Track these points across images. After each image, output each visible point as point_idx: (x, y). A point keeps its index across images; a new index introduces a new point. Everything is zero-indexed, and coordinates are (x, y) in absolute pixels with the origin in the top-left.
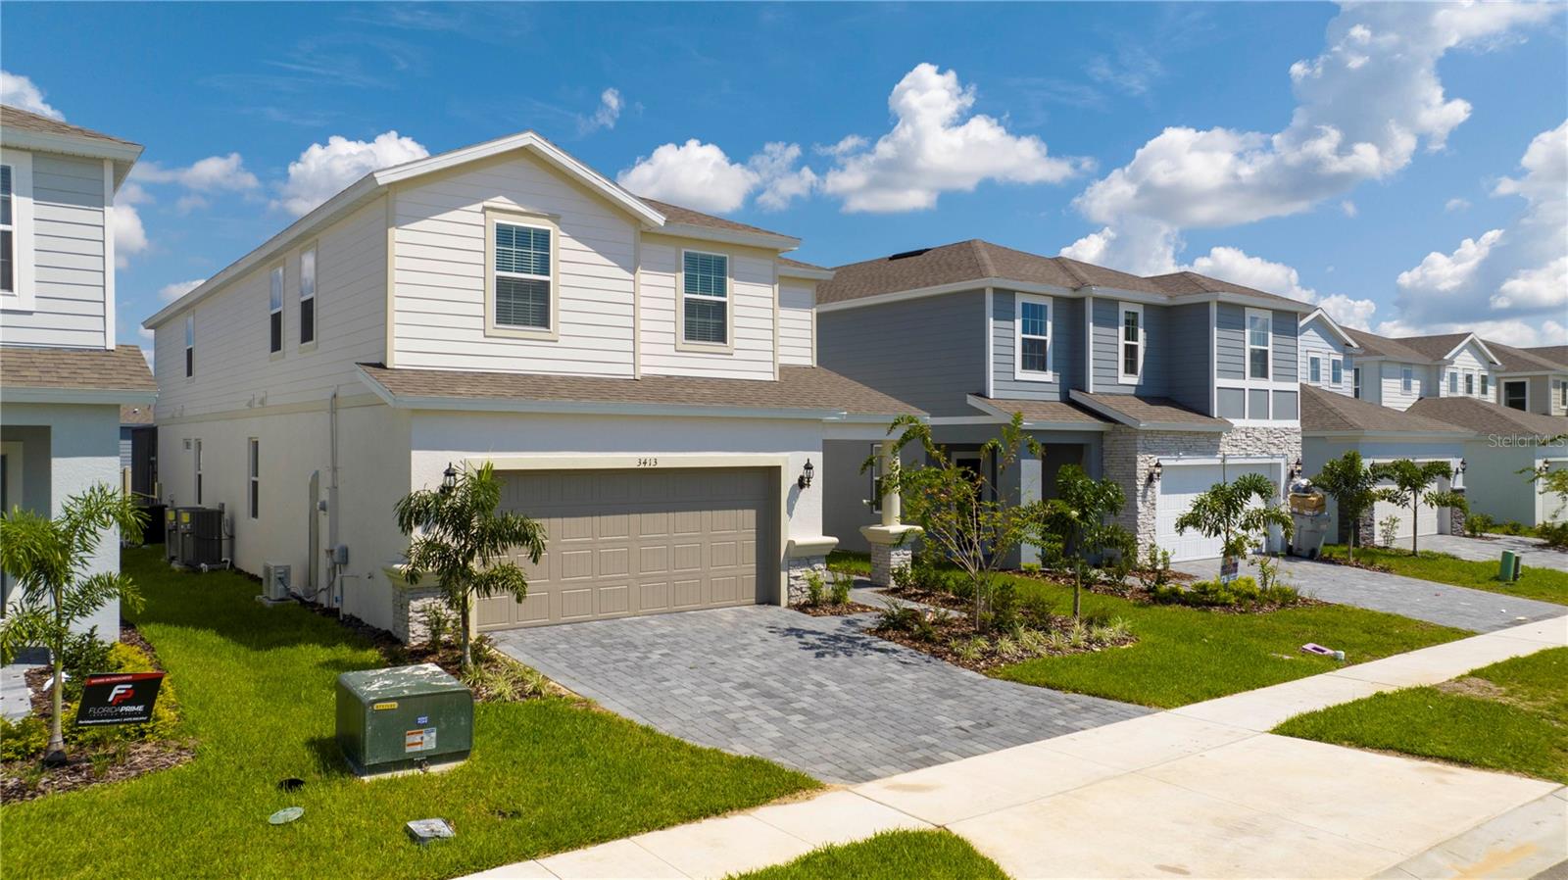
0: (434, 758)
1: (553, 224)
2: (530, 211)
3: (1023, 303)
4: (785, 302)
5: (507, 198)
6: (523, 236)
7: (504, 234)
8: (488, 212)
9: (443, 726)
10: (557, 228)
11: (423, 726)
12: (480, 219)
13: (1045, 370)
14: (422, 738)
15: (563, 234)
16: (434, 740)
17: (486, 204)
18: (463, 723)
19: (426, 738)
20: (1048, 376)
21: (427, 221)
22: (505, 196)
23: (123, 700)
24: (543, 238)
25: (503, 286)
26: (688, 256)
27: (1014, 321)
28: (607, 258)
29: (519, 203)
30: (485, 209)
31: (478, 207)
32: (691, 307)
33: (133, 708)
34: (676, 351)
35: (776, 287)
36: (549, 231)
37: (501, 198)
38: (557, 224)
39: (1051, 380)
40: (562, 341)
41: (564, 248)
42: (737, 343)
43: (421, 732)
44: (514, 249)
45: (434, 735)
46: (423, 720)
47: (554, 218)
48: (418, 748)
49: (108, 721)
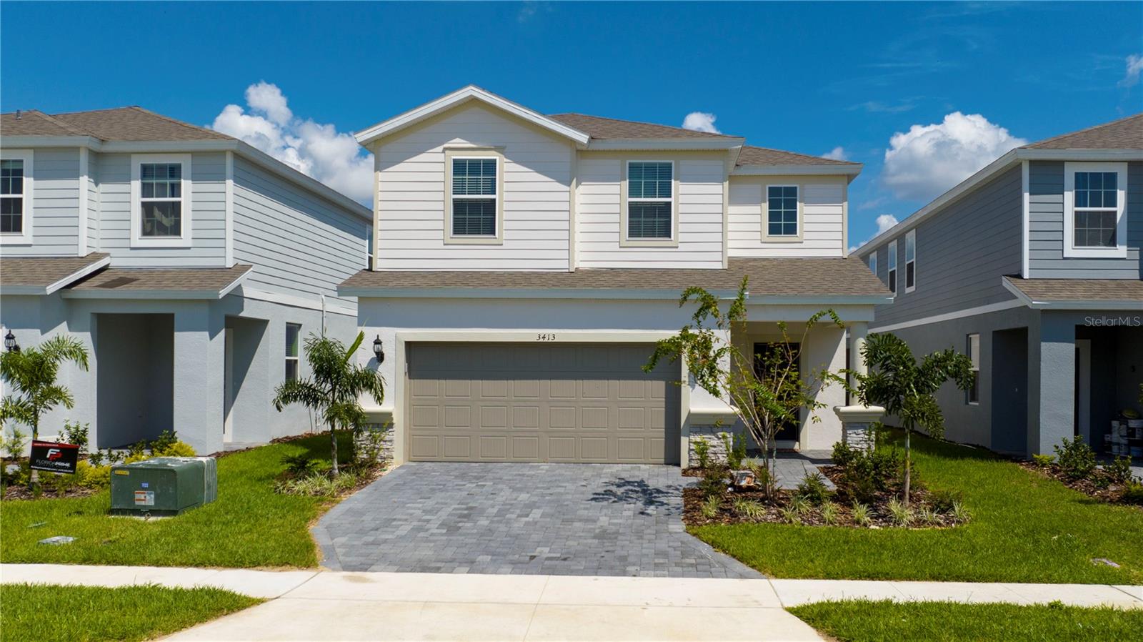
0: (153, 512)
1: (500, 154)
2: (480, 146)
3: (1077, 174)
4: (734, 199)
5: (463, 139)
6: (475, 166)
7: (459, 167)
8: (447, 152)
9: (159, 491)
10: (502, 156)
11: (145, 489)
12: (441, 157)
13: (1114, 245)
14: (145, 497)
15: (508, 160)
16: (153, 499)
17: (446, 145)
18: (170, 491)
19: (148, 497)
20: (1121, 251)
21: (402, 164)
22: (460, 138)
23: (54, 458)
24: (490, 166)
25: (459, 206)
26: (632, 166)
27: (1063, 194)
28: (545, 175)
29: (471, 142)
30: (445, 149)
31: (440, 149)
32: (634, 210)
33: (63, 464)
34: (620, 247)
35: (726, 184)
36: (495, 160)
37: (458, 140)
38: (502, 153)
39: (1125, 256)
40: (506, 245)
41: (507, 171)
42: (681, 237)
43: (144, 493)
44: (467, 177)
45: (153, 496)
46: (145, 485)
47: (499, 149)
48: (143, 503)
49: (49, 469)
